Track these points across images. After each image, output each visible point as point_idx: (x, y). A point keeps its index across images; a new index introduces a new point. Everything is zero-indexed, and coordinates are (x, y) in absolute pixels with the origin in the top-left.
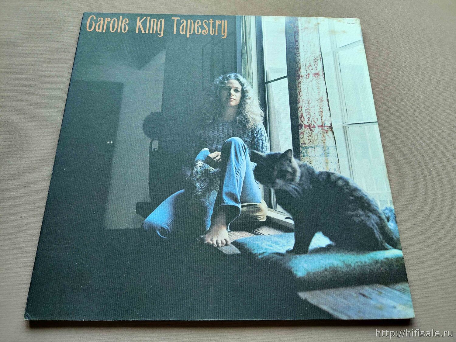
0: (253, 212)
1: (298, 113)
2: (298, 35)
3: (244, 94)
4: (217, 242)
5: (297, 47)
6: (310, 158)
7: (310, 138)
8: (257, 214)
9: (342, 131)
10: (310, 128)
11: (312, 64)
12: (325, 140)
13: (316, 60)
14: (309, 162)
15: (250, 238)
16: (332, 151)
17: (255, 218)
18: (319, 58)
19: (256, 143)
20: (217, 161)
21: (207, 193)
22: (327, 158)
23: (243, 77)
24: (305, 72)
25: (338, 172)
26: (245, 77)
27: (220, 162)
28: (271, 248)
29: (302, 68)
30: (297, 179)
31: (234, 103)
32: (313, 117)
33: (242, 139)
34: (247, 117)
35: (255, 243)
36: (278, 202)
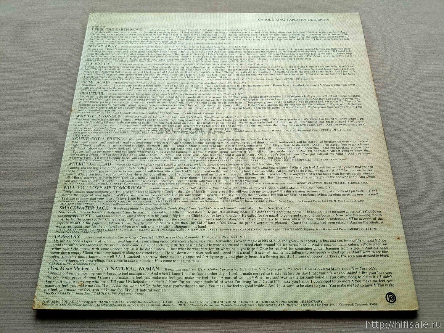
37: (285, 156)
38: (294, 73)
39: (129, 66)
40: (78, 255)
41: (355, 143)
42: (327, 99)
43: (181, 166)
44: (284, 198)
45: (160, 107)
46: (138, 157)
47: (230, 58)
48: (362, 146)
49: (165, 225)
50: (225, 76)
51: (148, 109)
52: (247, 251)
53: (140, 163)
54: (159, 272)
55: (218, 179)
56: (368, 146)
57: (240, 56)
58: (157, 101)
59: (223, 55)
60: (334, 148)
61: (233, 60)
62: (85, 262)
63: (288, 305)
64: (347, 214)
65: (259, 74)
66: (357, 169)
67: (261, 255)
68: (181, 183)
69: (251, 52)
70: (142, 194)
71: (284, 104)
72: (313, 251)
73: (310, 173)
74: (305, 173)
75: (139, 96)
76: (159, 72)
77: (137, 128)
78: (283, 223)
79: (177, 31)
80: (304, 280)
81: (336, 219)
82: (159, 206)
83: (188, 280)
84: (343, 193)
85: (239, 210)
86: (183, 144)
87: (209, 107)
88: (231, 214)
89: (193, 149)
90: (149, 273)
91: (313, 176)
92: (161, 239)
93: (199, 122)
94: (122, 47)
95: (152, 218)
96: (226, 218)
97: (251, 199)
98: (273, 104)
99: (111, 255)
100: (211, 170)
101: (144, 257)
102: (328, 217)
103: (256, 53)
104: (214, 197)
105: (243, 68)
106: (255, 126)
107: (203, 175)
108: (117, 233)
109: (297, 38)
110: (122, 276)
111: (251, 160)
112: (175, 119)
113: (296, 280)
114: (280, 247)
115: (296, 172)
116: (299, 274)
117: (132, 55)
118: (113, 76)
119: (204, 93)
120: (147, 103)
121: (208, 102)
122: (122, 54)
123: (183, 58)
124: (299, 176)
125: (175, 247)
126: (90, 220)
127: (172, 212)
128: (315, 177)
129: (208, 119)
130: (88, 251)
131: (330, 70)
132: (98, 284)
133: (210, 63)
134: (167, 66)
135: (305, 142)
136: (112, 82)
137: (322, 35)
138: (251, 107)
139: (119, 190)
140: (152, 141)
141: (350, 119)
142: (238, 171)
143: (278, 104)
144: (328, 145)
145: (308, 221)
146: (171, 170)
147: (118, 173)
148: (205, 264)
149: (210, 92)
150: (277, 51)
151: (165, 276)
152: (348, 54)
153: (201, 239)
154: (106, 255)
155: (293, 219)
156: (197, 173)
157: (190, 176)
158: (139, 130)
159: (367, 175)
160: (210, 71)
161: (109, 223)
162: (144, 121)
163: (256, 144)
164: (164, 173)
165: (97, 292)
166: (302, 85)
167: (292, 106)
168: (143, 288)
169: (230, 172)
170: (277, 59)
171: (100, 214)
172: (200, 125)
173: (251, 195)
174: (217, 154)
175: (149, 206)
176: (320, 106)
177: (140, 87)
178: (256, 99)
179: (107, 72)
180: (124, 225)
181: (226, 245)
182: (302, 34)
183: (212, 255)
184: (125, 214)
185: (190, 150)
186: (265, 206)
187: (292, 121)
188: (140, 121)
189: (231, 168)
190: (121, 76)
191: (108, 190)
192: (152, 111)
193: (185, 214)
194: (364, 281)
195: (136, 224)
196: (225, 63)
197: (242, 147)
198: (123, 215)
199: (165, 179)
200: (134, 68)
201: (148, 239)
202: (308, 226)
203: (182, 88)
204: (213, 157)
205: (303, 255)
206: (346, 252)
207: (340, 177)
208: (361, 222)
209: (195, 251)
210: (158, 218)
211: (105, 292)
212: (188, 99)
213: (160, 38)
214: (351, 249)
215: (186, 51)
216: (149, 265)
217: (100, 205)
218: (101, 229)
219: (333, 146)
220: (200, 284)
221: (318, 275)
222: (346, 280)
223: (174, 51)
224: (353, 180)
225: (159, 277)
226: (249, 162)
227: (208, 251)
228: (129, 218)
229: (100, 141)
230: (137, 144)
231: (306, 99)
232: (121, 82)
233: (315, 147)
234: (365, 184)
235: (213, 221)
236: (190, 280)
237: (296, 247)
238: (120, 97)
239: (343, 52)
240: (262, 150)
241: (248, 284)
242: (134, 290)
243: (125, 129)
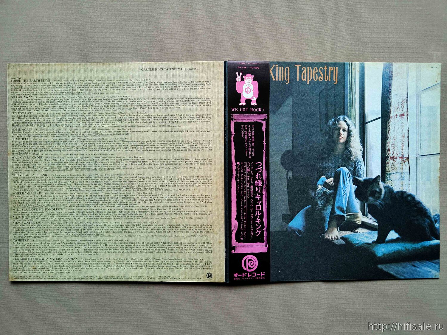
0: (353, 219)
1: (386, 147)
2: (392, 79)
3: (349, 132)
4: (332, 238)
5: (390, 91)
6: (391, 181)
7: (393, 166)
8: (356, 220)
9: (415, 160)
10: (393, 159)
11: (400, 106)
12: (403, 168)
13: (403, 103)
14: (391, 184)
15: (351, 235)
16: (406, 176)
17: (355, 223)
18: (405, 101)
19: (357, 171)
20: (331, 185)
21: (325, 207)
22: (403, 181)
23: (349, 119)
24: (394, 113)
25: (409, 191)
26: (350, 118)
27: (333, 185)
28: (363, 240)
29: (392, 110)
30: (382, 196)
31: (342, 141)
32: (397, 151)
33: (348, 169)
34: (351, 151)
35: (354, 237)
36: (369, 212)
37: (156, 187)
38: (166, 121)
39: (44, 115)
40: (29, 251)
41: (203, 178)
42: (188, 143)
43: (87, 195)
44: (153, 216)
45: (70, 149)
46: (58, 188)
47: (119, 107)
48: (207, 180)
49: (79, 233)
50: (115, 124)
51: (61, 151)
52: (128, 249)
53: (60, 192)
54: (78, 260)
55: (111, 204)
56: (211, 180)
57: (127, 105)
58: (67, 145)
59: (114, 105)
60: (188, 181)
61: (121, 109)
62: (34, 255)
63: (151, 278)
64: (191, 226)
65: (141, 121)
66: (201, 197)
67: (137, 251)
68: (88, 206)
69: (136, 102)
70: (63, 213)
71: (157, 147)
72: (168, 249)
73: (171, 199)
74: (168, 199)
75: (54, 141)
76: (67, 120)
77: (56, 167)
78: (151, 232)
79: (78, 82)
80: (161, 265)
81: (184, 230)
82: (75, 221)
83: (94, 265)
84: (190, 213)
85: (124, 224)
86: (87, 179)
87: (104, 149)
88: (120, 226)
89: (94, 182)
90: (72, 261)
91: (173, 201)
92: (78, 242)
93: (97, 161)
94: (37, 97)
95: (71, 229)
96: (116, 229)
97: (132, 216)
98: (150, 147)
99: (49, 251)
100: (106, 197)
101: (68, 252)
102: (179, 229)
103: (139, 102)
104: (109, 215)
105: (129, 117)
106: (136, 164)
107: (102, 200)
108: (51, 238)
109: (171, 88)
110: (56, 263)
111: (133, 190)
112: (81, 159)
113: (156, 265)
114: (148, 246)
115: (162, 199)
116: (158, 262)
117: (46, 105)
118: (33, 124)
119: (100, 138)
120: (60, 146)
121: (103, 145)
122: (38, 104)
123: (84, 107)
124: (164, 201)
125: (86, 247)
126: (33, 230)
127: (83, 226)
128: (174, 202)
129: (104, 159)
130: (35, 249)
131: (193, 118)
132: (43, 267)
133: (104, 112)
134: (72, 115)
135: (170, 177)
136: (34, 129)
137: (190, 85)
138: (134, 149)
139: (49, 211)
140: (66, 176)
141: (202, 159)
142: (124, 198)
143: (154, 147)
144: (185, 179)
145: (167, 231)
146: (81, 197)
147: (47, 199)
148: (104, 256)
149: (105, 137)
150: (155, 100)
151: (81, 263)
152: (209, 103)
153: (101, 242)
154: (46, 251)
155: (157, 230)
156: (97, 199)
157: (93, 201)
158: (57, 168)
159: (207, 201)
160: (105, 119)
161: (45, 232)
162: (60, 161)
163: (137, 179)
164: (76, 199)
165: (43, 272)
166: (171, 132)
167: (163, 149)
168: (69, 269)
169: (119, 198)
170: (155, 108)
171: (39, 227)
172: (99, 163)
173: (132, 214)
174: (110, 185)
175: (68, 221)
176: (183, 149)
177: (54, 133)
178: (138, 142)
179: (28, 121)
180: (55, 233)
181: (117, 245)
182: (175, 84)
183: (108, 251)
184: (54, 227)
185: (92, 183)
186: (141, 221)
187: (162, 161)
188: (57, 161)
189: (120, 196)
190: (40, 124)
191: (41, 211)
192: (65, 153)
193: (91, 227)
194: (195, 266)
195: (62, 232)
196: (116, 112)
197: (128, 181)
198: (53, 227)
199: (77, 204)
200: (48, 117)
201: (70, 242)
202: (166, 234)
203: (85, 134)
204: (108, 188)
205: (161, 251)
206: (187, 250)
207: (190, 202)
208: (199, 232)
209: (98, 249)
210: (74, 229)
211: (48, 272)
212: (89, 142)
213: (65, 89)
214: (191, 248)
215: (86, 101)
216: (72, 256)
217: (38, 221)
218: (41, 235)
219: (188, 180)
220: (101, 267)
221: (169, 263)
222: (185, 265)
223: (77, 101)
224: (197, 204)
225: (78, 263)
226: (132, 191)
227: (106, 249)
228: (57, 229)
229: (32, 176)
230: (57, 179)
231: (174, 143)
232: (40, 129)
233: (176, 180)
234: (205, 207)
235: (108, 231)
236: (96, 265)
237: (158, 246)
238: (40, 142)
239: (205, 102)
240: (141, 183)
241: (129, 267)
242: (64, 270)
243: (47, 167)
